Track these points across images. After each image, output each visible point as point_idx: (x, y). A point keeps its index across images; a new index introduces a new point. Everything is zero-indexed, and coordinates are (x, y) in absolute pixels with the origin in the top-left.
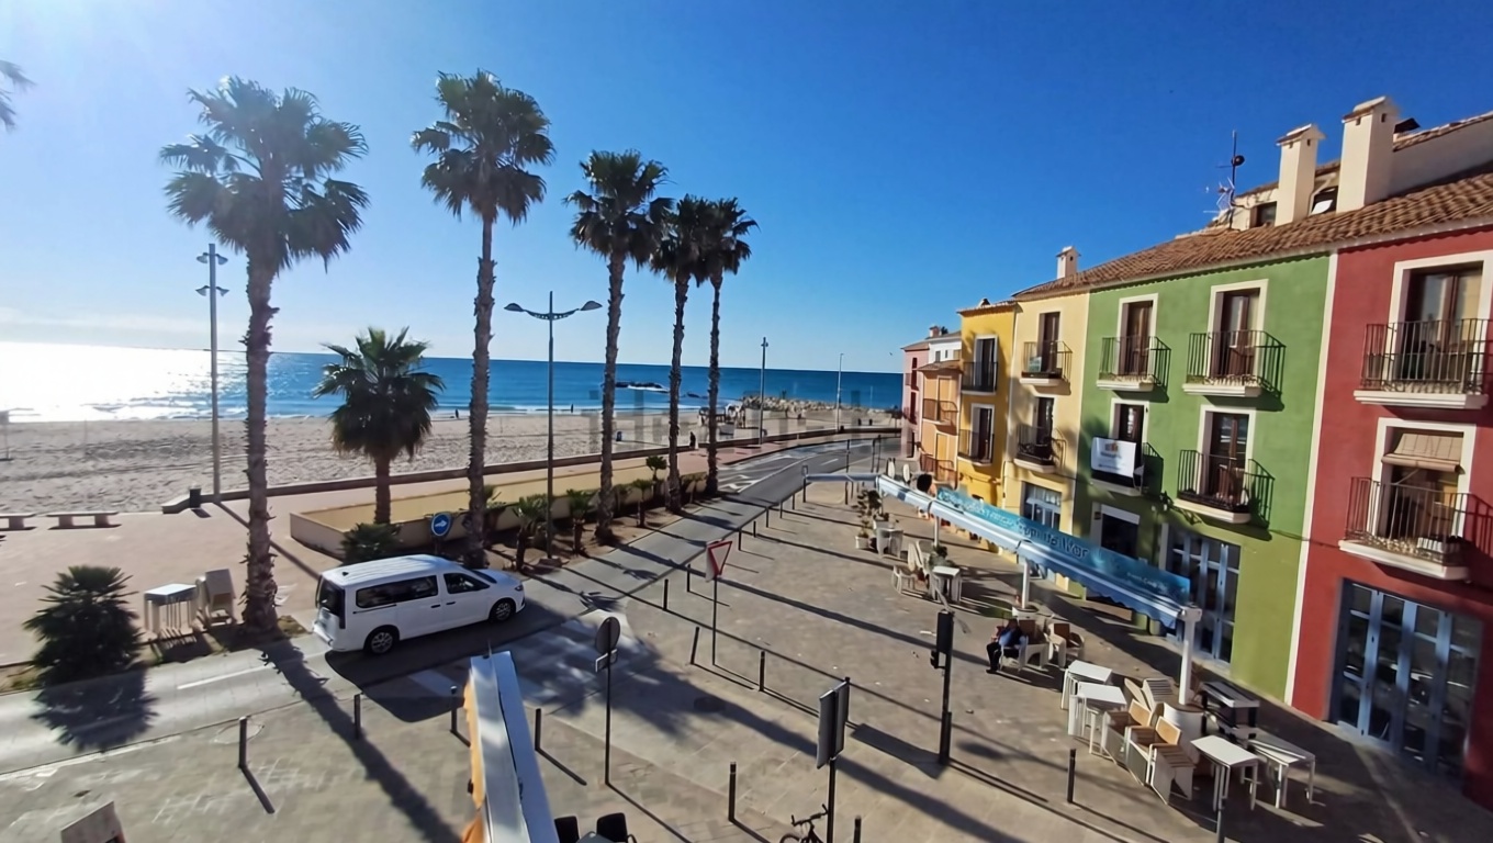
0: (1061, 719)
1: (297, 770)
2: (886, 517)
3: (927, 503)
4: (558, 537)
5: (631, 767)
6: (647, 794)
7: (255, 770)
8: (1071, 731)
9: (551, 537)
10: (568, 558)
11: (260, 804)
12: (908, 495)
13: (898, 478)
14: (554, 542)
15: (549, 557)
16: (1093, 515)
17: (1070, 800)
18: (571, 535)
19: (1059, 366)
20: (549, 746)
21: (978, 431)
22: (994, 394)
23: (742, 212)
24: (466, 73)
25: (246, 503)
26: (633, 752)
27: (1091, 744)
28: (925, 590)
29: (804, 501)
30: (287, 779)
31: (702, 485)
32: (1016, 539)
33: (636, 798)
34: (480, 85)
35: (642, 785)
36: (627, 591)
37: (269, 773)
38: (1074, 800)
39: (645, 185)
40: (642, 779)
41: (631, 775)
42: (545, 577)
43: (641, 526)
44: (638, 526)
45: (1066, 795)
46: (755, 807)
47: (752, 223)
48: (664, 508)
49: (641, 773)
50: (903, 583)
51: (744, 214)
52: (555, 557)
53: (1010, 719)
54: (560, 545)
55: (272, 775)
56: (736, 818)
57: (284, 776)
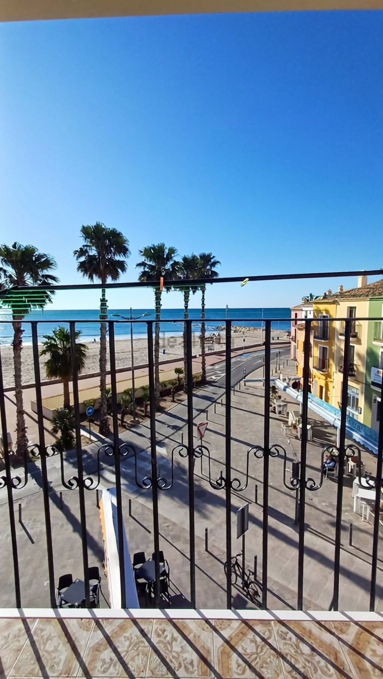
0: (351, 503)
1: (40, 523)
2: (280, 397)
3: (296, 395)
4: (138, 408)
5: (167, 524)
6: (174, 537)
7: (25, 523)
8: (355, 510)
9: (135, 409)
10: (142, 419)
11: (28, 538)
12: (287, 389)
13: (284, 380)
14: (137, 411)
15: (134, 419)
16: (373, 401)
17: (351, 544)
18: (143, 407)
19: (356, 331)
20: (134, 514)
21: (321, 358)
22: (328, 341)
23: (214, 257)
24: (92, 224)
25: (14, 392)
26: (168, 517)
27: (363, 515)
28: (296, 433)
29: (245, 385)
30: (37, 528)
31: (200, 378)
32: (333, 417)
33: (169, 539)
34: (98, 228)
35: (171, 533)
36: (167, 436)
37: (30, 524)
38: (352, 544)
39: (169, 257)
40: (172, 530)
41: (167, 528)
42: (133, 429)
43: (173, 401)
44: (172, 401)
45: (349, 541)
46: (216, 545)
47: (218, 262)
48: (183, 391)
49: (171, 527)
50: (286, 431)
51: (215, 258)
52: (136, 419)
53: (329, 503)
54: (140, 412)
55: (31, 525)
56: (209, 550)
57: (35, 526)
